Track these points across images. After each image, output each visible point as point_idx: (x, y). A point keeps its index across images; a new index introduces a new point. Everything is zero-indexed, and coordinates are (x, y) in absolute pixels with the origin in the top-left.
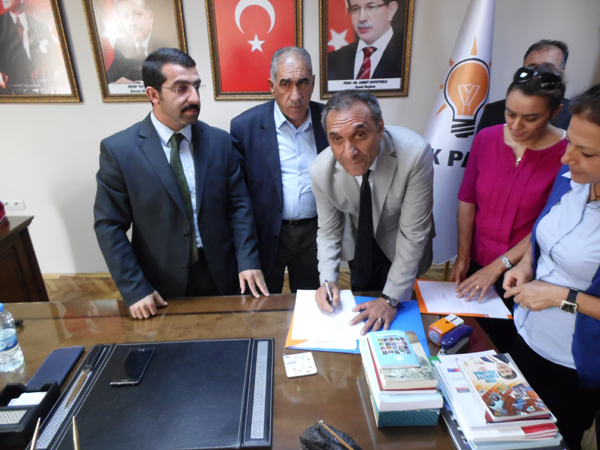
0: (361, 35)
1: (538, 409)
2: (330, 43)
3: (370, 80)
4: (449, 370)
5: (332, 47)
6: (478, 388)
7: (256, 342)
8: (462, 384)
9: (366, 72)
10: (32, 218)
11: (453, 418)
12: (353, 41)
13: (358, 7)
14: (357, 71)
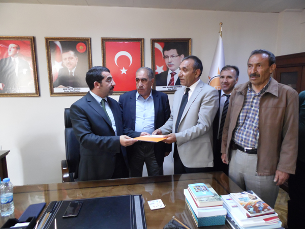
0: (169, 68)
1: (269, 210)
2: (156, 71)
3: (174, 86)
4: (227, 200)
5: (157, 73)
6: (241, 204)
7: (133, 196)
8: (234, 204)
9: (172, 82)
10: (9, 151)
11: (232, 220)
12: (166, 70)
13: (167, 57)
14: (168, 83)
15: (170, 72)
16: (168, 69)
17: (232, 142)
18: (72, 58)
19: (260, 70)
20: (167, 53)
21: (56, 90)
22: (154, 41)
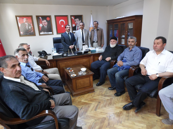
13: (76, 21)
14: (77, 29)
15: (77, 26)
16: (76, 25)
17: (93, 41)
18: (45, 22)
19: (96, 25)
20: (76, 20)
21: (41, 33)
22: (71, 16)
